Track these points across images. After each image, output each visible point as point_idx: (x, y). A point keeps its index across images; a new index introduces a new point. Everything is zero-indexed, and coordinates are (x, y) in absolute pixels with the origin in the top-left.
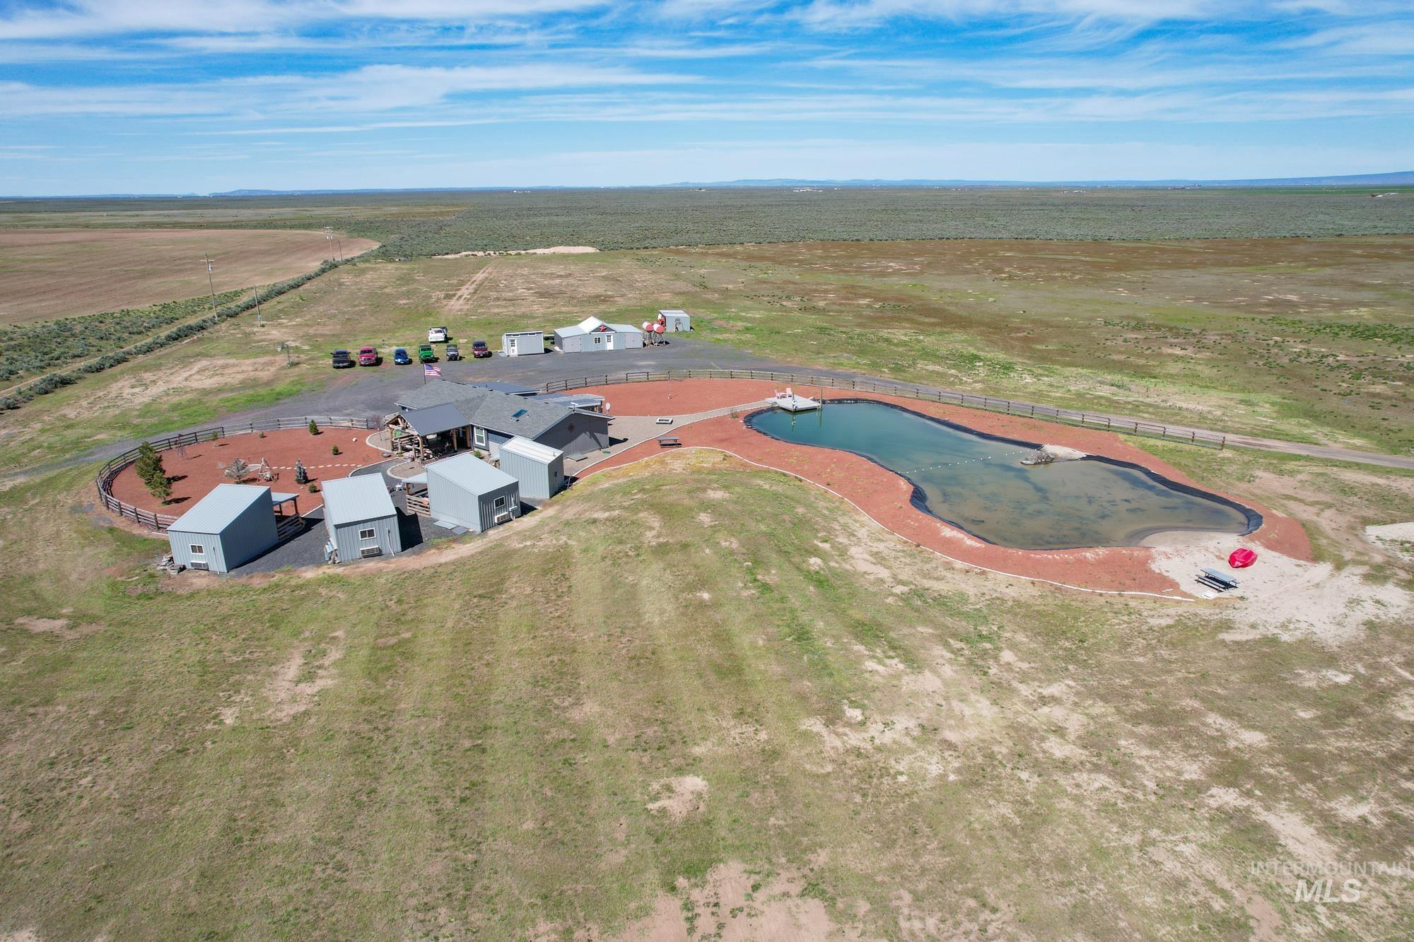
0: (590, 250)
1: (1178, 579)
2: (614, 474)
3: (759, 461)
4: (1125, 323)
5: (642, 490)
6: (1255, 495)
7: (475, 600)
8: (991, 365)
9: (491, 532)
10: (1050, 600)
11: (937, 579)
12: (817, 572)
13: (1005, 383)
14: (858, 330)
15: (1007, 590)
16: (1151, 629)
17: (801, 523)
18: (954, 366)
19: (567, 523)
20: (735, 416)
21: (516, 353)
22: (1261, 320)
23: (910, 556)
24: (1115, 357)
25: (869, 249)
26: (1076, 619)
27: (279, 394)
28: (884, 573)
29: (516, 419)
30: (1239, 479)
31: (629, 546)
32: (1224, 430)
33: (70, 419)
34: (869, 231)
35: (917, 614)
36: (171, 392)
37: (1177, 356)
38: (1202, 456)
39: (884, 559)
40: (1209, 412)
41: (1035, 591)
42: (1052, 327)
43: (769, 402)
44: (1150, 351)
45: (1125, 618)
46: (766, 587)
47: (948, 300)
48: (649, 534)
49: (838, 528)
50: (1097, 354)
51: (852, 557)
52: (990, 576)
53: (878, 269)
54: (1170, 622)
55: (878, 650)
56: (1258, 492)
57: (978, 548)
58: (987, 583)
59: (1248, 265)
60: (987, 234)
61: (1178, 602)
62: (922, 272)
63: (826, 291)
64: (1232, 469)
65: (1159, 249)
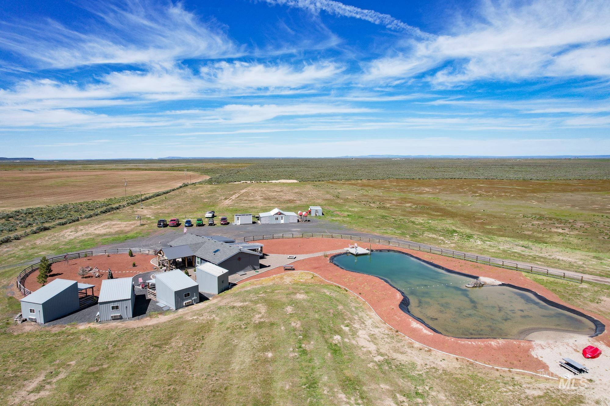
0: (295, 181)
1: (548, 363)
2: (255, 283)
3: (328, 279)
4: (534, 216)
5: (265, 292)
6: (601, 311)
7: (152, 348)
8: (462, 235)
9: (180, 310)
10: (465, 371)
11: (402, 353)
12: (336, 345)
13: (467, 244)
14: (401, 217)
15: (441, 363)
16: (527, 397)
17: (339, 315)
18: (443, 235)
19: (220, 308)
20: (326, 256)
21: (239, 223)
22: (607, 217)
23: (391, 337)
24: (526, 233)
25: (417, 183)
26: (479, 385)
27: (128, 237)
28: (372, 347)
29: (214, 253)
30: (591, 301)
31: (244, 322)
32: (583, 272)
33: (37, 245)
34: (420, 175)
35: (383, 375)
36: (85, 235)
37: (560, 233)
38: (569, 286)
39: (375, 338)
40: (575, 262)
41: (457, 365)
42: (496, 218)
43: (345, 250)
44: (545, 230)
45: (511, 388)
46: (304, 352)
47: (448, 205)
48: (257, 316)
49: (357, 318)
50: (517, 231)
51: (358, 336)
52: (433, 353)
53: (419, 191)
54: (541, 393)
55: (352, 399)
56: (602, 309)
57: (429, 335)
58: (430, 357)
59: (600, 191)
60: (473, 177)
61: (547, 379)
62: (439, 192)
63: (393, 200)
64: (587, 294)
65: (555, 184)
